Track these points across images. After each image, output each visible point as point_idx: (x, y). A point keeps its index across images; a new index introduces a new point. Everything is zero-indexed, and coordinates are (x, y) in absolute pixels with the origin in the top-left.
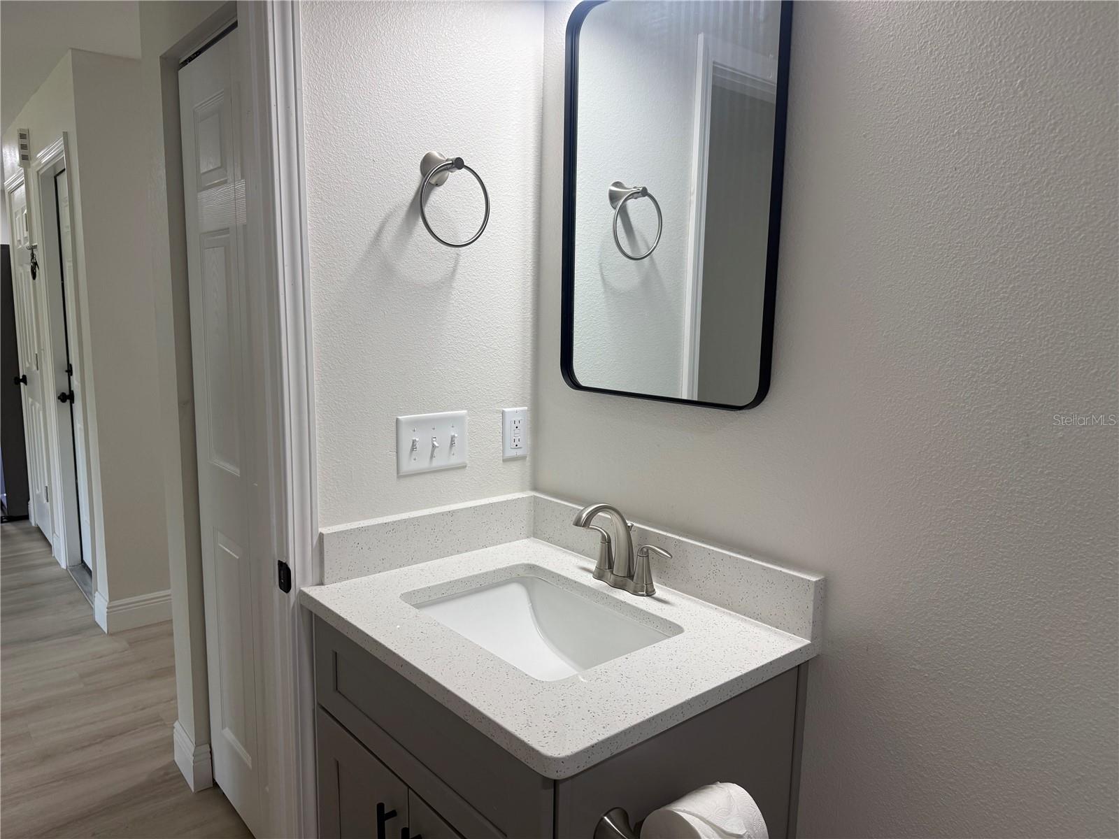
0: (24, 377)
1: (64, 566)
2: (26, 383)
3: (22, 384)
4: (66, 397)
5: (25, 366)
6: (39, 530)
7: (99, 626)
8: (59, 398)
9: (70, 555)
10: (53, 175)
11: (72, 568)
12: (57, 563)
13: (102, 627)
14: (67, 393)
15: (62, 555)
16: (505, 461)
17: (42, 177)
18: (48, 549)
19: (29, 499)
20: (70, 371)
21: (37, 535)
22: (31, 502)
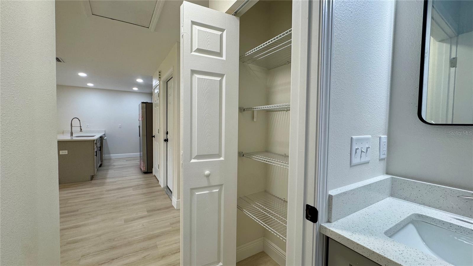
0: (154, 136)
1: (162, 187)
2: (154, 137)
3: (153, 138)
4: (166, 140)
5: (155, 133)
6: (155, 176)
7: (173, 206)
8: (164, 140)
9: (164, 184)
10: (166, 81)
11: (164, 188)
12: (160, 186)
13: (175, 207)
14: (166, 139)
15: (162, 184)
16: (379, 160)
17: (164, 82)
18: (157, 181)
19: (153, 168)
20: (167, 133)
21: (154, 178)
22: (153, 169)
